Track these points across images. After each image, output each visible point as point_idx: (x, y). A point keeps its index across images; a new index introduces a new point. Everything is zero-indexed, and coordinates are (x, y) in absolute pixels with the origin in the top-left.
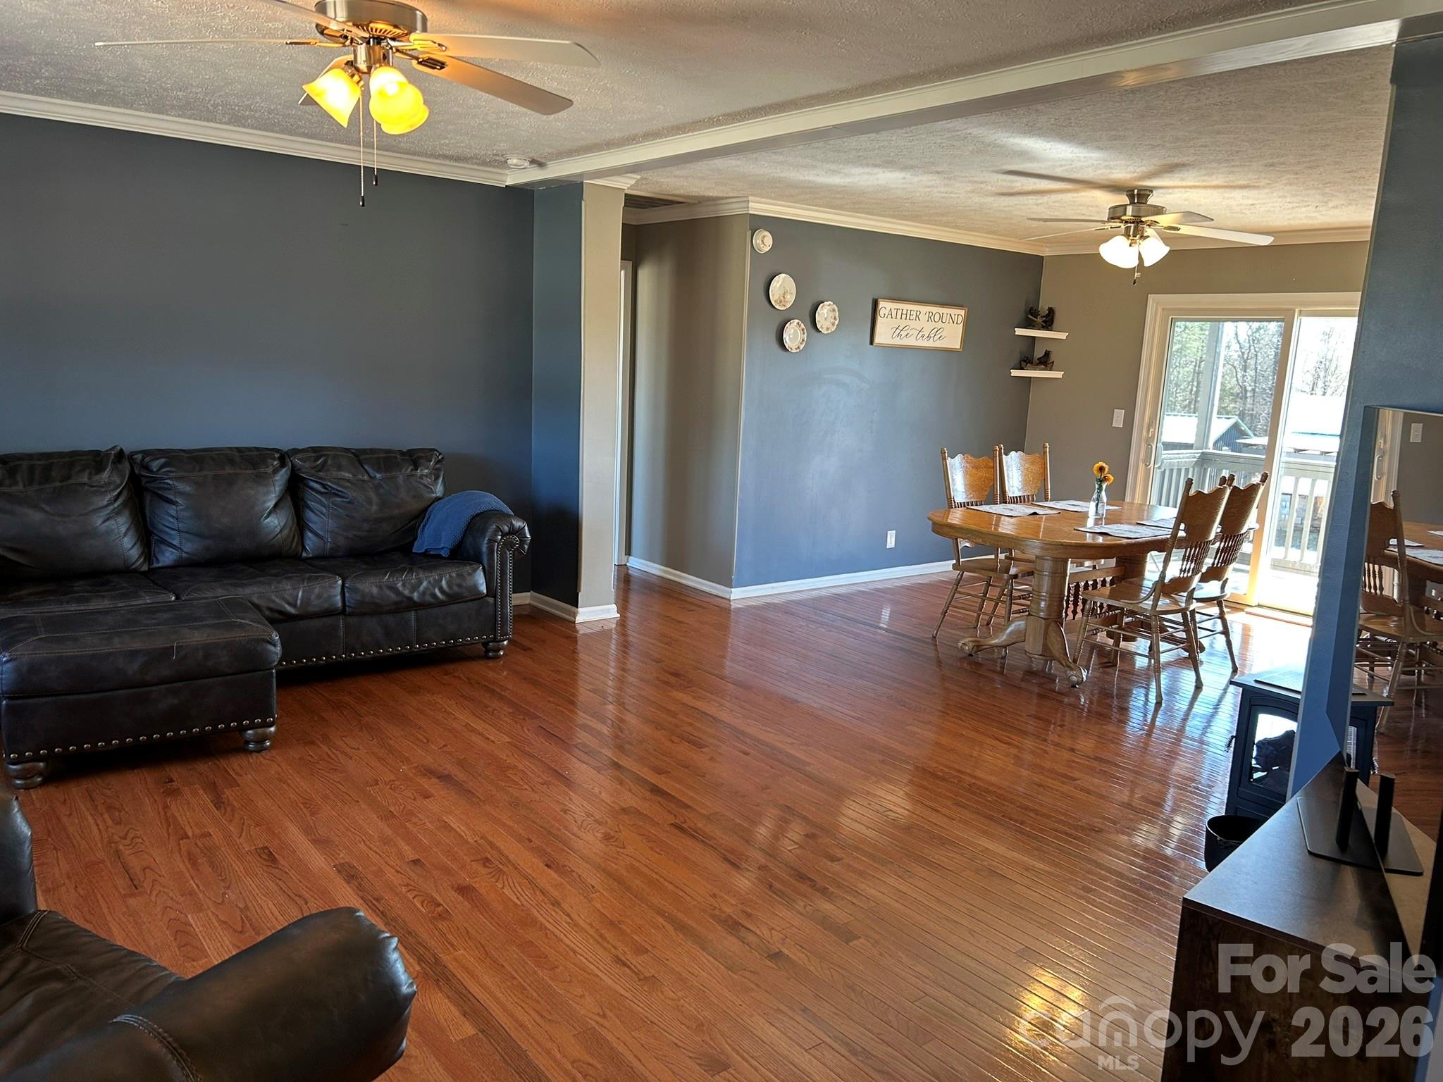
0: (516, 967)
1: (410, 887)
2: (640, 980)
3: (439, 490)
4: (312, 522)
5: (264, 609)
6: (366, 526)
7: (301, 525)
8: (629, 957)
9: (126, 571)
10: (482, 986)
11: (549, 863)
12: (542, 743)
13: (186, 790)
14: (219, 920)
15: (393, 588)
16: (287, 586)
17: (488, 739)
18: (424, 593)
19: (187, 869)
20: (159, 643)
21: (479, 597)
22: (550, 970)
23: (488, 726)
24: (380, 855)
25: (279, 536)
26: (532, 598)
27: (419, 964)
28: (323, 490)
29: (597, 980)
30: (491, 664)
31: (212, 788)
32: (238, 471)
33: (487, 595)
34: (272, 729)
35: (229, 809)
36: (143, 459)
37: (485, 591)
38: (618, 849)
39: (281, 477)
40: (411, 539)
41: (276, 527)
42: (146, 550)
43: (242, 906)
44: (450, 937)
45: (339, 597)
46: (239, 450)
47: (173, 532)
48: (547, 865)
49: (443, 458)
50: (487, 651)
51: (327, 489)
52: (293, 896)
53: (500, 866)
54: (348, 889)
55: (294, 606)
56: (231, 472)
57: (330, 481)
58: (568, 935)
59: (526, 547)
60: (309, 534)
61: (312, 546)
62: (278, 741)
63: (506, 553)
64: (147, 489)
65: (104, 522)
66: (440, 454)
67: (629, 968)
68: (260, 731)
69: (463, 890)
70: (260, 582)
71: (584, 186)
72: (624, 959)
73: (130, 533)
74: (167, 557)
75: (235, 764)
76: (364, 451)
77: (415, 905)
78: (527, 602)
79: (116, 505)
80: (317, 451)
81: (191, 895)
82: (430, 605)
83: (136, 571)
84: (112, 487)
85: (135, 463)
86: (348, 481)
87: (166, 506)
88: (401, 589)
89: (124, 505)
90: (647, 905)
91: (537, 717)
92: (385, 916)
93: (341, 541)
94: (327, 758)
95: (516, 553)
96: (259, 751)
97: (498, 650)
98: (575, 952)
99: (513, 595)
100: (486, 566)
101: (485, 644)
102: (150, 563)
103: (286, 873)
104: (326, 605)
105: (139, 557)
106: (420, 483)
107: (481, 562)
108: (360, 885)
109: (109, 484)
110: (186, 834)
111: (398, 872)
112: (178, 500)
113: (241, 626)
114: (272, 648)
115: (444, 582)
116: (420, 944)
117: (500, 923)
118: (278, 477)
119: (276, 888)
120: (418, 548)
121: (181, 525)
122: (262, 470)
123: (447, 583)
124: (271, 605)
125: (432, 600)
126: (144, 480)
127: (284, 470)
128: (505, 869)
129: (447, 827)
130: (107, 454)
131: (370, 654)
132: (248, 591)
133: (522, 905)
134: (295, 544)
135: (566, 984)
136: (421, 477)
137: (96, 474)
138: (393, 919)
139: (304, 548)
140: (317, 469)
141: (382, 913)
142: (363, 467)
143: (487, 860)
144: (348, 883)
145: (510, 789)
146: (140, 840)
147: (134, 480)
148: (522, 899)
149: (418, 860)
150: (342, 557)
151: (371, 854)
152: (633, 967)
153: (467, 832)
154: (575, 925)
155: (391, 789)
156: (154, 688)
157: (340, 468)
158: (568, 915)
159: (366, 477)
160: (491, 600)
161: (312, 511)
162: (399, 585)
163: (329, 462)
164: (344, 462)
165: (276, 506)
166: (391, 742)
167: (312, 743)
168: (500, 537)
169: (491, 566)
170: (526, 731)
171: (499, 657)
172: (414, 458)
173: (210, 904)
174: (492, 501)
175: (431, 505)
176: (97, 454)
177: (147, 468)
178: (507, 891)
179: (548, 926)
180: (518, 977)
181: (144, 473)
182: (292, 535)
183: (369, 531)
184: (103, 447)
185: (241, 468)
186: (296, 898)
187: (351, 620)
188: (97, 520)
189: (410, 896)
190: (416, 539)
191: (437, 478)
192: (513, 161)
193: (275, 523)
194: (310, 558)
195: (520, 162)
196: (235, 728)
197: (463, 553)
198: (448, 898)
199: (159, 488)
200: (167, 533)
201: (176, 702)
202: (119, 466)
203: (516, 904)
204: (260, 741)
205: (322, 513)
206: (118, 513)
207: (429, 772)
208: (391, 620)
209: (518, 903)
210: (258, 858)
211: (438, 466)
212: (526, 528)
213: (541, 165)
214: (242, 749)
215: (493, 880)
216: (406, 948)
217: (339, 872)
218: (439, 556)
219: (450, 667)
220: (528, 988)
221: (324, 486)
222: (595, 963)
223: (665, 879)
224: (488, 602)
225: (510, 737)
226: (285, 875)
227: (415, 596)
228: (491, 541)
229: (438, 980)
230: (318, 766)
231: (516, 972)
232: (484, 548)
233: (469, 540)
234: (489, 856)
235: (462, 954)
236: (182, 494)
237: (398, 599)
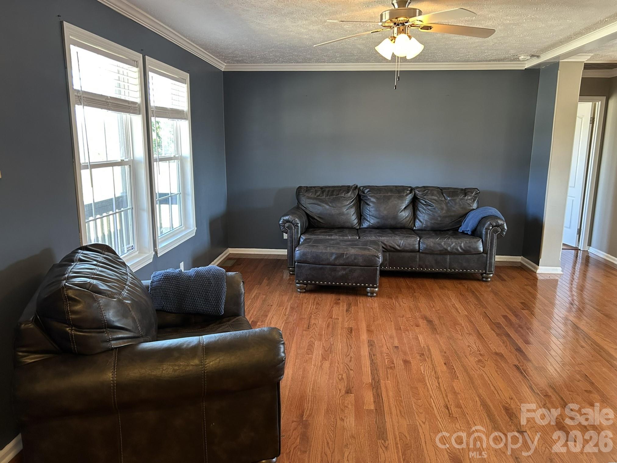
0: (404, 394)
1: (388, 355)
2: (449, 416)
3: (475, 206)
4: (420, 216)
5: (388, 246)
6: (439, 219)
7: (415, 216)
8: (452, 407)
9: (351, 228)
10: (388, 395)
11: (447, 363)
12: (480, 318)
13: (341, 304)
14: (323, 345)
15: (439, 244)
16: (397, 238)
17: (458, 311)
18: (453, 248)
19: (325, 327)
20: (341, 251)
21: (480, 253)
22: (416, 400)
23: (462, 307)
24: (386, 341)
25: (405, 220)
26: (522, 259)
27: (372, 380)
28: (425, 203)
29: (432, 410)
30: (484, 283)
31: (349, 305)
32: (393, 194)
33: (483, 253)
34: (377, 289)
35: (349, 313)
36: (363, 189)
37: (482, 251)
38: (481, 367)
39: (409, 198)
40: (459, 226)
41: (404, 216)
42: (359, 221)
43: (332, 343)
44: (389, 375)
45: (417, 245)
46: (396, 187)
47: (368, 216)
48: (445, 364)
49: (479, 192)
50: (483, 278)
51: (426, 203)
52: (348, 345)
53: (426, 358)
54: (367, 349)
55: (399, 246)
56: (391, 194)
57: (428, 200)
58: (433, 390)
59: (504, 233)
60: (417, 220)
61: (418, 225)
62: (379, 294)
63: (493, 235)
64: (362, 200)
65: (347, 210)
66: (478, 190)
67: (449, 411)
68: (372, 289)
69: (406, 362)
70: (388, 236)
71: (560, 63)
72: (449, 407)
73: (355, 215)
74: (365, 225)
75: (361, 300)
76: (445, 188)
77: (385, 361)
78: (519, 261)
79: (351, 205)
80: (425, 188)
81: (321, 335)
82: (455, 254)
83: (355, 228)
84: (351, 198)
85: (360, 190)
86: (435, 200)
87: (367, 206)
88: (443, 245)
89: (354, 205)
90: (476, 391)
91: (486, 308)
92: (372, 361)
93: (429, 224)
94: (392, 305)
95: (499, 235)
96: (371, 297)
97: (487, 278)
98: (431, 397)
99: (496, 256)
100: (484, 240)
101: (482, 274)
102: (360, 226)
103: (352, 338)
104: (411, 247)
105: (357, 224)
106: (466, 202)
107: (481, 238)
108: (372, 348)
109: (350, 197)
110: (332, 317)
111: (388, 348)
112: (370, 204)
113: (369, 249)
114: (378, 259)
115: (462, 244)
116: (377, 374)
117: (410, 378)
118: (408, 197)
119: (346, 341)
120: (460, 230)
121: (370, 213)
122: (402, 194)
123: (464, 245)
124: (391, 245)
125: (456, 251)
126: (362, 196)
127: (410, 195)
128: (427, 360)
129: (417, 339)
130: (352, 187)
131: (428, 270)
132: (383, 238)
133: (424, 374)
134: (411, 223)
135: (418, 406)
136: (467, 200)
137: (347, 193)
138: (374, 363)
139: (415, 226)
140: (424, 195)
141: (372, 360)
142: (443, 194)
143: (423, 354)
144: (368, 346)
145: (452, 332)
146: (319, 315)
147: (359, 195)
148: (425, 372)
149: (398, 347)
150: (428, 230)
151: (383, 340)
152: (450, 411)
153: (423, 343)
154: (439, 388)
155: (407, 320)
156: (338, 267)
157: (433, 195)
158: (439, 384)
159: (443, 199)
160: (485, 255)
161: (419, 211)
162: (443, 243)
163: (429, 192)
164: (435, 192)
165: (405, 208)
166: (419, 304)
167: (391, 298)
168: (491, 227)
169: (486, 240)
170: (477, 312)
171: (487, 281)
172: (465, 192)
173: (324, 339)
174: (494, 211)
175: (470, 211)
176: (349, 187)
177: (364, 193)
178: (422, 368)
179: (428, 385)
180: (402, 398)
181: (362, 194)
182: (410, 220)
183: (440, 221)
184: (351, 184)
185: (394, 194)
186: (349, 346)
187: (422, 255)
188: (344, 210)
189: (386, 357)
190: (461, 226)
191: (474, 201)
192: (522, 57)
193: (405, 215)
194: (416, 230)
195: (525, 57)
196: (363, 287)
197: (475, 233)
198: (399, 363)
199: (366, 200)
200: (366, 216)
201: (344, 273)
202: (355, 191)
203: (421, 373)
204: (372, 293)
205: (423, 213)
206: (351, 207)
207: (425, 318)
208: (439, 258)
209: (423, 373)
210: (347, 330)
211: (476, 195)
212: (505, 224)
213: (538, 57)
214: (365, 294)
215: (420, 362)
216: (371, 373)
217: (368, 342)
218: (467, 234)
219: (464, 282)
220: (403, 402)
221: (426, 202)
222: (436, 404)
223: (493, 385)
224: (483, 256)
225: (468, 313)
226: (351, 338)
227: (449, 248)
228: (487, 229)
229: (374, 388)
230: (387, 306)
231: (403, 395)
232: (484, 232)
233: (479, 228)
234: (425, 353)
235: (389, 383)
236: (373, 202)
237: (442, 249)
